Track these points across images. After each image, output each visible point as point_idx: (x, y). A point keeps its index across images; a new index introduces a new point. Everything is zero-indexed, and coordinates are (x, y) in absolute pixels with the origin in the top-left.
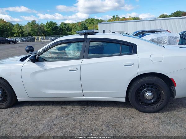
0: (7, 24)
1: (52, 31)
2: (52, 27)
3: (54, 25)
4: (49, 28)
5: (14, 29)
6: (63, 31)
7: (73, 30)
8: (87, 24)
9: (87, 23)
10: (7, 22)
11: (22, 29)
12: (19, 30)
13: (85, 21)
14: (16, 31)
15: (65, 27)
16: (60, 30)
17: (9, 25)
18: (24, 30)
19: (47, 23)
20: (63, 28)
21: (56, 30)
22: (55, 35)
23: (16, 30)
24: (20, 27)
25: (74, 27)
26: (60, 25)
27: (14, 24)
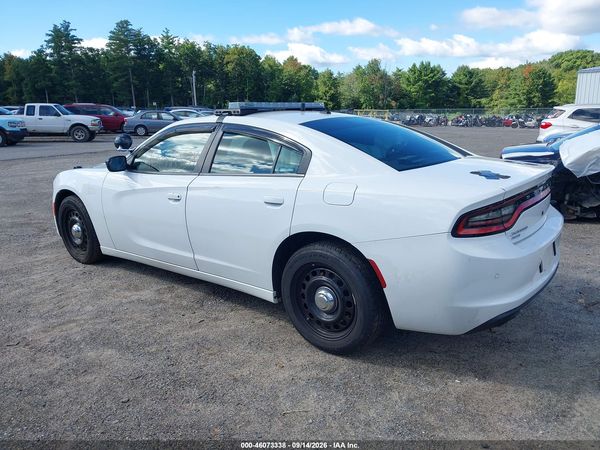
0: (302, 73)
1: (425, 94)
2: (426, 81)
3: (432, 75)
4: (415, 82)
5: (317, 88)
6: (459, 94)
7: (497, 92)
8: (555, 73)
9: (558, 66)
10: (304, 66)
11: (335, 88)
12: (330, 89)
13: (551, 61)
14: (320, 93)
15: (469, 83)
16: (452, 91)
17: (307, 75)
18: (342, 89)
19: (413, 70)
20: (460, 83)
21: (435, 91)
22: (431, 106)
23: (322, 89)
24: (333, 81)
25: (503, 81)
26: (455, 75)
27: (320, 70)
